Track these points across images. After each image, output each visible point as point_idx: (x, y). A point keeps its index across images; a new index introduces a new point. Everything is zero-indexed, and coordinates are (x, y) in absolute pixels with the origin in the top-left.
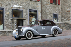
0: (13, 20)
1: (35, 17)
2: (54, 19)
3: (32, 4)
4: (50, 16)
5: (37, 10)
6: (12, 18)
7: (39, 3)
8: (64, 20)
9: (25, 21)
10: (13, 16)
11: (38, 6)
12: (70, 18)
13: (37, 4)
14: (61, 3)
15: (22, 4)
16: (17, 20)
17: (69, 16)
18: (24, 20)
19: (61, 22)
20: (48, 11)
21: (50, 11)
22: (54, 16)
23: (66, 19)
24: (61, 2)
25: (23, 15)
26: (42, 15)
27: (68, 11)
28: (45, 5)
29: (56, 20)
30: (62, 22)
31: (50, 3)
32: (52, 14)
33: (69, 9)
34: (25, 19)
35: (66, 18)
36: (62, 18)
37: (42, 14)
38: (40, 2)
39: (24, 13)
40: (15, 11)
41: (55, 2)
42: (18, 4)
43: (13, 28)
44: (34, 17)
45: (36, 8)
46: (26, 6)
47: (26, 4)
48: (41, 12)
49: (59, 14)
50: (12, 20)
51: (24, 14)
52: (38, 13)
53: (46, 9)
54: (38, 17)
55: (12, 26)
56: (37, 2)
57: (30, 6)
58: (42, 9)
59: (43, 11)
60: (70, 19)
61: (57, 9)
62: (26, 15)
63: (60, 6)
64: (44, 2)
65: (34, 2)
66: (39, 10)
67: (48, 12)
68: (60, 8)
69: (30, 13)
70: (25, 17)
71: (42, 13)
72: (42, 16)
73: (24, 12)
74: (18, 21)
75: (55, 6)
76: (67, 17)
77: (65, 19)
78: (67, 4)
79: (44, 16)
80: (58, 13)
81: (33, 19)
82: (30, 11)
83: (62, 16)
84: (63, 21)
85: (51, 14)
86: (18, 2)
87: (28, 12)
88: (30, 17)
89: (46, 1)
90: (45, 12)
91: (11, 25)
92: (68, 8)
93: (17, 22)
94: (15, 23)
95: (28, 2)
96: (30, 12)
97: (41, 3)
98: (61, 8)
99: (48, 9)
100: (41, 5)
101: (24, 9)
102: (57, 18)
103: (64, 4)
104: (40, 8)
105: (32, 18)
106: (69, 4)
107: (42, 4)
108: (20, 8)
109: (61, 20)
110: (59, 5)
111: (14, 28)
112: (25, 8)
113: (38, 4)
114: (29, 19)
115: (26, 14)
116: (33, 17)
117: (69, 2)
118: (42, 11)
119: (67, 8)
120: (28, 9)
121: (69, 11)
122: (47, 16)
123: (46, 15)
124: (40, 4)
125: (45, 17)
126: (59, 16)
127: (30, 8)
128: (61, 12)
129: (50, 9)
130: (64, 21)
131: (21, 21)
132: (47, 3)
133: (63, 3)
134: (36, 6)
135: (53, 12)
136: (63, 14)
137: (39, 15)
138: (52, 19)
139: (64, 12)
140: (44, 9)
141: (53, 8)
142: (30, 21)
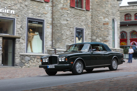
2: (77, 38)
3: (35, 6)
4: (68, 33)
5: (44, 20)
7: (47, 5)
8: (97, 41)
9: (19, 41)
11: (45, 12)
12: (107, 37)
13: (44, 8)
14: (90, 8)
15: (13, 7)
16: (4, 38)
17: (106, 33)
18: (17, 40)
20: (65, 22)
21: (69, 22)
22: (77, 32)
23: (100, 40)
24: (92, 5)
25: (15, 29)
26: (52, 30)
27: (105, 23)
28: (60, 11)
31: (71, 7)
32: (73, 28)
33: (107, 20)
34: (19, 38)
35: (101, 37)
36: (92, 37)
38: (50, 4)
40: (0, 21)
41: (79, 5)
42: (6, 5)
44: (38, 33)
45: (43, 15)
46: (23, 12)
47: (23, 8)
48: (52, 24)
49: (87, 28)
51: (17, 26)
52: (45, 25)
53: (62, 19)
54: (45, 33)
56: (44, 4)
57: (30, 12)
58: (53, 19)
59: (56, 22)
60: (107, 39)
61: (84, 18)
62: (21, 29)
63: (89, 13)
64: (57, 3)
65: (39, 4)
66: (48, 20)
67: (66, 25)
68: (89, 17)
69: (29, 26)
70: (19, 34)
72: (52, 32)
73: (18, 23)
74: (5, 40)
75: (80, 12)
76: (102, 35)
77: (99, 38)
78: (104, 10)
79: (58, 31)
80: (85, 27)
82: (30, 21)
83: (93, 34)
85: (71, 29)
86: (6, 2)
87: (26, 22)
88: (30, 32)
89: (62, 2)
90: (58, 25)
95: (26, 3)
96: (29, 24)
97: (53, 6)
98: (91, 17)
99: (65, 18)
100: (52, 11)
101: (18, 16)
102: (82, 37)
103: (98, 9)
104: (49, 15)
105: (33, 35)
106: (107, 9)
107: (54, 8)
108: (9, 14)
110: (87, 10)
112: (20, 16)
113: (46, 8)
114: (28, 37)
115: (21, 27)
116: (36, 33)
117: (107, 5)
118: (54, 22)
119: (102, 18)
120: (26, 16)
121: (107, 24)
122: (63, 32)
123: (61, 29)
124: (50, 8)
125: (59, 35)
126: (87, 33)
127: (31, 16)
128: (90, 25)
129: (68, 19)
131: (10, 41)
132: (64, 6)
133: (95, 7)
134: (42, 11)
135: (75, 24)
136: (95, 29)
137: (48, 31)
138: (73, 38)
139: (97, 25)
140: (57, 19)
141: (75, 17)
142: (29, 41)
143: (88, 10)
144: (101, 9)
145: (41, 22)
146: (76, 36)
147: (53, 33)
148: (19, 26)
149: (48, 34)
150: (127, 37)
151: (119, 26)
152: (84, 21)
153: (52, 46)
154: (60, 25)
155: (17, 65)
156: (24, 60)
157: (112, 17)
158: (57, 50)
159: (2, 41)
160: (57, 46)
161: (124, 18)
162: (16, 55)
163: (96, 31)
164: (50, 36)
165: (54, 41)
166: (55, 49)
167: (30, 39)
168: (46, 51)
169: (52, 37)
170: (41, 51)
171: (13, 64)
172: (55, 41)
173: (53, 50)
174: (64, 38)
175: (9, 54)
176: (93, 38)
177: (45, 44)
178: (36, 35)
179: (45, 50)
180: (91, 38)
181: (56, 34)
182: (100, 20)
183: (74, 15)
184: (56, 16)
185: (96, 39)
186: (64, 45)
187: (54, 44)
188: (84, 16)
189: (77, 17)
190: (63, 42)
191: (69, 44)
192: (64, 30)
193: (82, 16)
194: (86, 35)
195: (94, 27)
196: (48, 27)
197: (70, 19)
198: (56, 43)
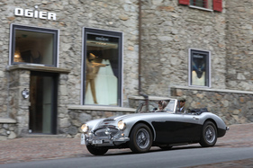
0: (16, 72)
1: (111, 62)
2: (194, 72)
3: (101, 4)
4: (175, 61)
5: (120, 34)
6: (10, 66)
7: (128, 1)
8: (239, 78)
9: (67, 79)
10: (16, 56)
11: (123, 16)
13: (121, 7)
14: (224, 6)
15: (54, 6)
16: (33, 73)
18: (62, 76)
19: (224, 86)
20: (168, 38)
21: (176, 38)
22: (193, 59)
23: (246, 76)
24: (226, 1)
25: (58, 52)
26: (140, 56)
28: (157, 12)
29: (203, 79)
30: (228, 86)
31: (180, 5)
32: (185, 50)
34: (67, 73)
35: (246, 70)
36: (227, 69)
37: (140, 53)
39: (63, 44)
40: (25, 36)
42: (38, 2)
43: (13, 111)
44: (108, 62)
45: (118, 24)
46: (75, 16)
47: (75, 7)
48: (140, 42)
49: (215, 50)
50: (10, 72)
51: (63, 47)
52: (123, 44)
53: (161, 30)
54: (123, 61)
55: (10, 98)
57: (90, 15)
58: (141, 30)
59: (148, 38)
61: (208, 29)
62: (72, 54)
63: (221, 18)
66: (129, 32)
67: (169, 44)
68: (221, 27)
69: (88, 47)
70: (66, 63)
71: (140, 48)
72: (140, 59)
73: (65, 39)
74: (35, 78)
75: (200, 16)
76: (250, 66)
77: (242, 73)
78: (252, 11)
79: (151, 58)
80: (211, 48)
81: (102, 69)
82: (91, 35)
83: (229, 62)
84: (232, 83)
85: (181, 53)
87: (81, 38)
88: (90, 61)
90: (153, 43)
91: (6, 97)
93: (31, 82)
94: (21, 88)
96: (88, 42)
97: (140, 4)
98: (224, 25)
99: (168, 29)
100: (140, 13)
101: (65, 25)
102: (206, 70)
103: (241, 9)
104: (133, 23)
105: (98, 67)
107: (143, 7)
108: (45, 21)
109: (223, 80)
110: (215, 11)
111: (17, 108)
112: (68, 24)
113: (125, 6)
115: (71, 49)
116: (104, 62)
118: (143, 38)
119: (250, 27)
120: (82, 26)
123: (159, 53)
124: (134, 8)
125: (154, 65)
126: (216, 61)
127: (92, 24)
128: (223, 43)
129: (175, 31)
130: (238, 81)
131: (48, 80)
132: (166, 3)
133: (233, 4)
134: (116, 13)
135: (189, 42)
136: (235, 53)
137: (130, 56)
138: (185, 71)
139: (238, 44)
140: (150, 30)
141: (189, 27)
142: (89, 79)
143: (217, 11)
144: (247, 9)
145: (115, 38)
146: (193, 69)
147: (141, 62)
148: (66, 47)
149: (130, 63)
152: (210, 35)
153: (140, 89)
154: (157, 45)
155: (62, 133)
156: (79, 121)
158: (150, 98)
159: (28, 80)
160: (149, 91)
162: (59, 110)
163: (235, 58)
164: (135, 69)
165: (143, 80)
166: (146, 97)
167: (91, 74)
168: (127, 101)
169: (139, 71)
170: (115, 101)
171: (55, 129)
172: (147, 78)
173: (142, 98)
174: (166, 71)
175: (44, 107)
176: (230, 72)
177: (123, 86)
178: (104, 66)
179: (124, 99)
180: (224, 71)
181: (148, 64)
182: (245, 31)
183: (187, 23)
184: (148, 25)
185: (236, 75)
186: (167, 87)
187: (143, 85)
188: (210, 23)
189: (194, 27)
190: (163, 82)
191: (177, 87)
192: (166, 55)
193: (205, 23)
194: (214, 66)
195: (233, 48)
196: (130, 48)
197: (179, 31)
198: (148, 84)
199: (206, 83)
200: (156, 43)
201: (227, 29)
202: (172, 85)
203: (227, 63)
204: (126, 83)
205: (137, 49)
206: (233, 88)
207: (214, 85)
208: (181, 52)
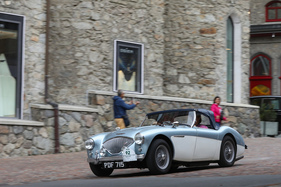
1: (6, 56)
2: (120, 72)
4: (94, 57)
5: (21, 19)
8: (181, 81)
12: (212, 69)
17: (208, 59)
19: (161, 92)
20: (87, 25)
21: (98, 25)
22: (120, 55)
23: (190, 78)
26: (47, 49)
27: (204, 27)
30: (166, 92)
32: (110, 42)
33: (210, 18)
35: (191, 70)
36: (165, 69)
37: (47, 45)
44: (2, 57)
45: (18, 4)
48: (48, 31)
49: (150, 43)
52: (24, 32)
53: (77, 14)
54: (24, 56)
58: (49, 14)
59: (58, 25)
60: (212, 75)
61: (141, 13)
66: (33, 15)
67: (88, 34)
68: (158, 11)
71: (47, 38)
72: (47, 54)
76: (196, 64)
77: (186, 74)
79: (63, 52)
80: (144, 40)
83: (168, 59)
84: (172, 88)
85: (104, 46)
90: (66, 32)
92: (203, 13)
98: (163, 9)
99: (86, 13)
102: (137, 69)
109: (160, 84)
118: (51, 24)
119: (198, 12)
121: (212, 31)
122: (78, 55)
123: (73, 46)
125: (66, 62)
126: (151, 57)
128: (160, 33)
129: (96, 16)
130: (181, 86)
135: (115, 30)
136: (176, 46)
137: (33, 49)
138: (109, 71)
139: (181, 35)
140: (61, 14)
141: (114, 11)
145: (14, 24)
146: (119, 68)
147: (48, 58)
150: (270, 72)
151: (247, 37)
152: (143, 22)
153: (46, 95)
154: (71, 34)
157: (226, 10)
158: (61, 107)
161: (263, 15)
163: (177, 54)
164: (40, 67)
165: (50, 82)
166: (55, 106)
168: (28, 111)
169: (46, 69)
170: (11, 111)
172: (56, 80)
173: (49, 107)
174: (83, 71)
176: (169, 73)
177: (23, 90)
179: (25, 109)
180: (162, 72)
181: (58, 60)
182: (190, 18)
183: (113, 5)
184: (59, 7)
185: (178, 76)
186: (83, 92)
187: (51, 89)
188: (143, 5)
189: (122, 11)
190: (78, 85)
191: (97, 92)
192: (83, 49)
193: (137, 5)
194: (148, 65)
195: (173, 40)
196: (33, 37)
197: (102, 15)
198: (57, 88)
199: (137, 88)
200: (69, 31)
201: (166, 14)
202: (91, 90)
203: (166, 60)
204: (28, 86)
205: (44, 40)
206: (173, 94)
207: (148, 91)
208: (104, 44)
